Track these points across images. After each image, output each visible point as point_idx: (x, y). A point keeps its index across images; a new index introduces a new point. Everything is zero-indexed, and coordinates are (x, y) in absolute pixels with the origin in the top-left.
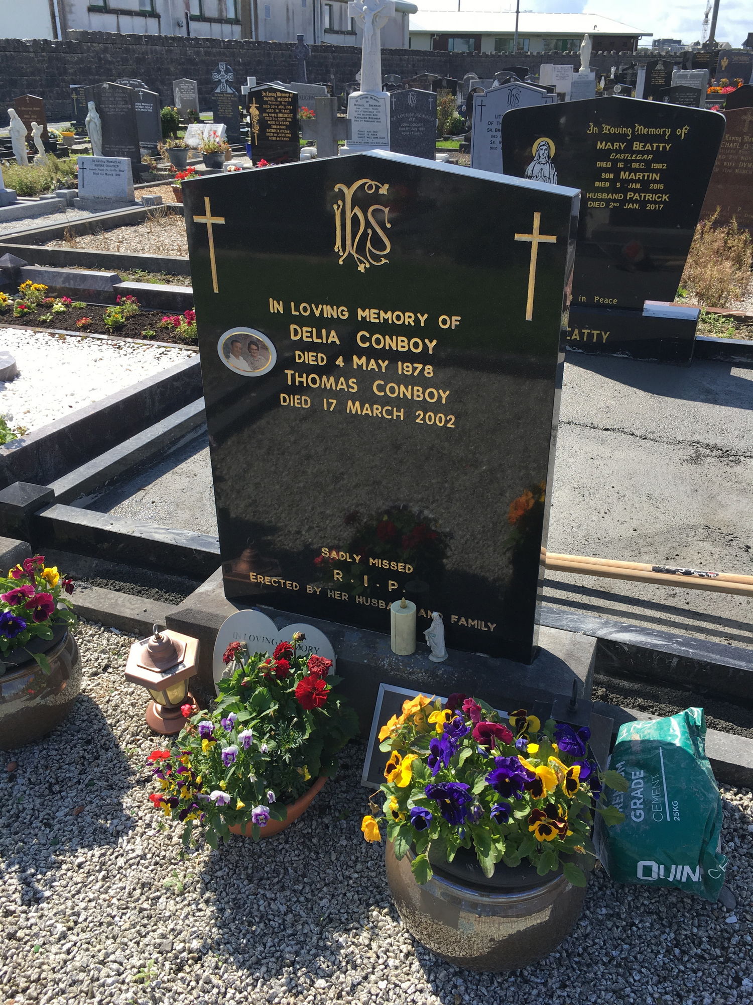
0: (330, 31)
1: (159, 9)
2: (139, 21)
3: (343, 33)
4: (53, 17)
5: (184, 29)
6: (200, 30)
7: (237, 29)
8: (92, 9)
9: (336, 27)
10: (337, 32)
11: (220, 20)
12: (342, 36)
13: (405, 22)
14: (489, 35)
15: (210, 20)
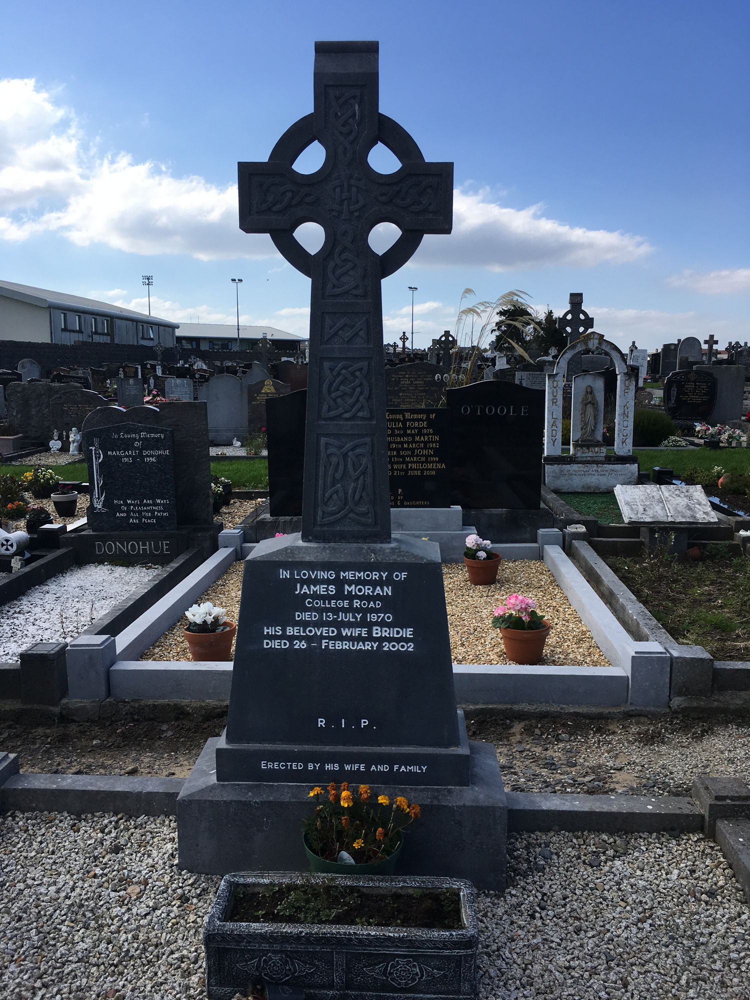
0: (143, 338)
1: (83, 330)
2: (76, 334)
3: (148, 339)
4: (51, 333)
5: (91, 338)
6: (97, 339)
7: (109, 338)
8: (62, 330)
9: (145, 337)
10: (146, 339)
11: (103, 334)
12: (148, 341)
13: (174, 332)
14: (205, 339)
15: (100, 334)
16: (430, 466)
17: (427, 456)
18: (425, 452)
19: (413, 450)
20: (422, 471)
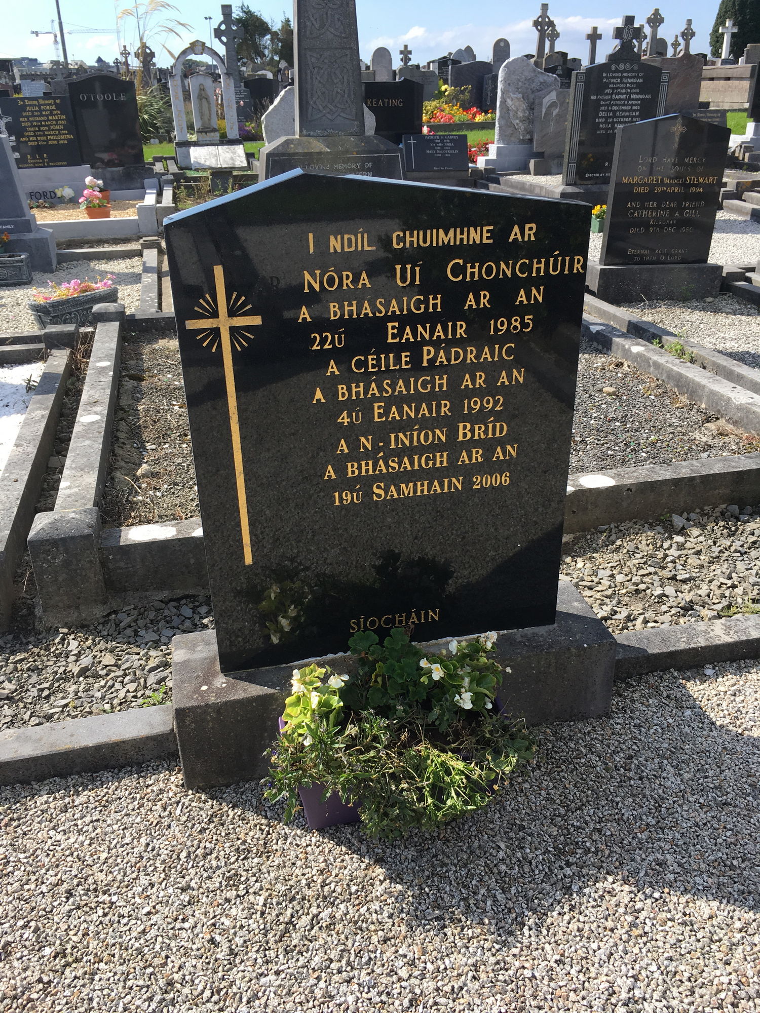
16: (62, 137)
17: (59, 130)
18: (57, 127)
19: (48, 126)
20: (58, 140)
